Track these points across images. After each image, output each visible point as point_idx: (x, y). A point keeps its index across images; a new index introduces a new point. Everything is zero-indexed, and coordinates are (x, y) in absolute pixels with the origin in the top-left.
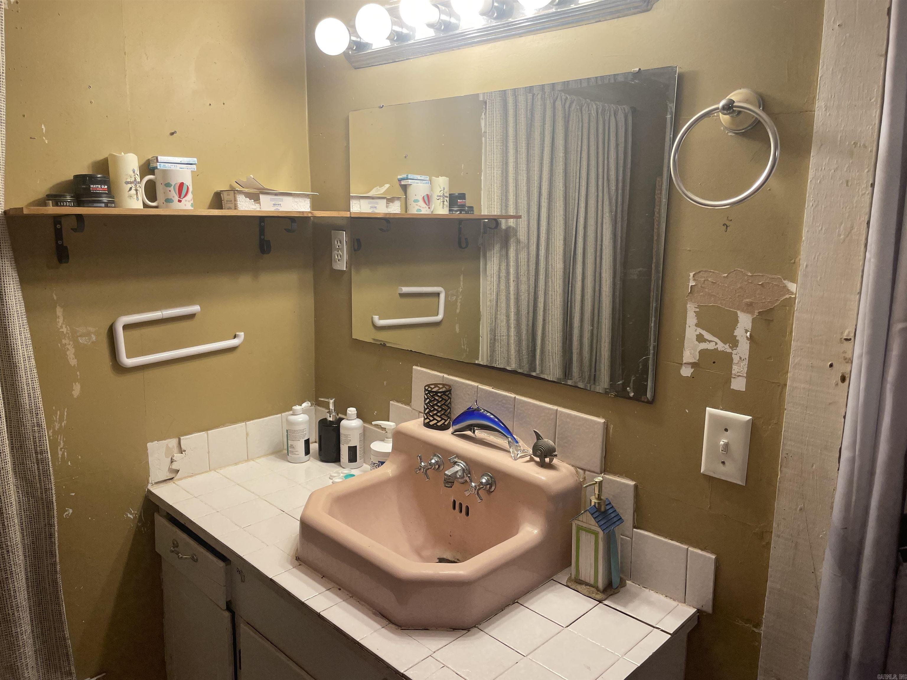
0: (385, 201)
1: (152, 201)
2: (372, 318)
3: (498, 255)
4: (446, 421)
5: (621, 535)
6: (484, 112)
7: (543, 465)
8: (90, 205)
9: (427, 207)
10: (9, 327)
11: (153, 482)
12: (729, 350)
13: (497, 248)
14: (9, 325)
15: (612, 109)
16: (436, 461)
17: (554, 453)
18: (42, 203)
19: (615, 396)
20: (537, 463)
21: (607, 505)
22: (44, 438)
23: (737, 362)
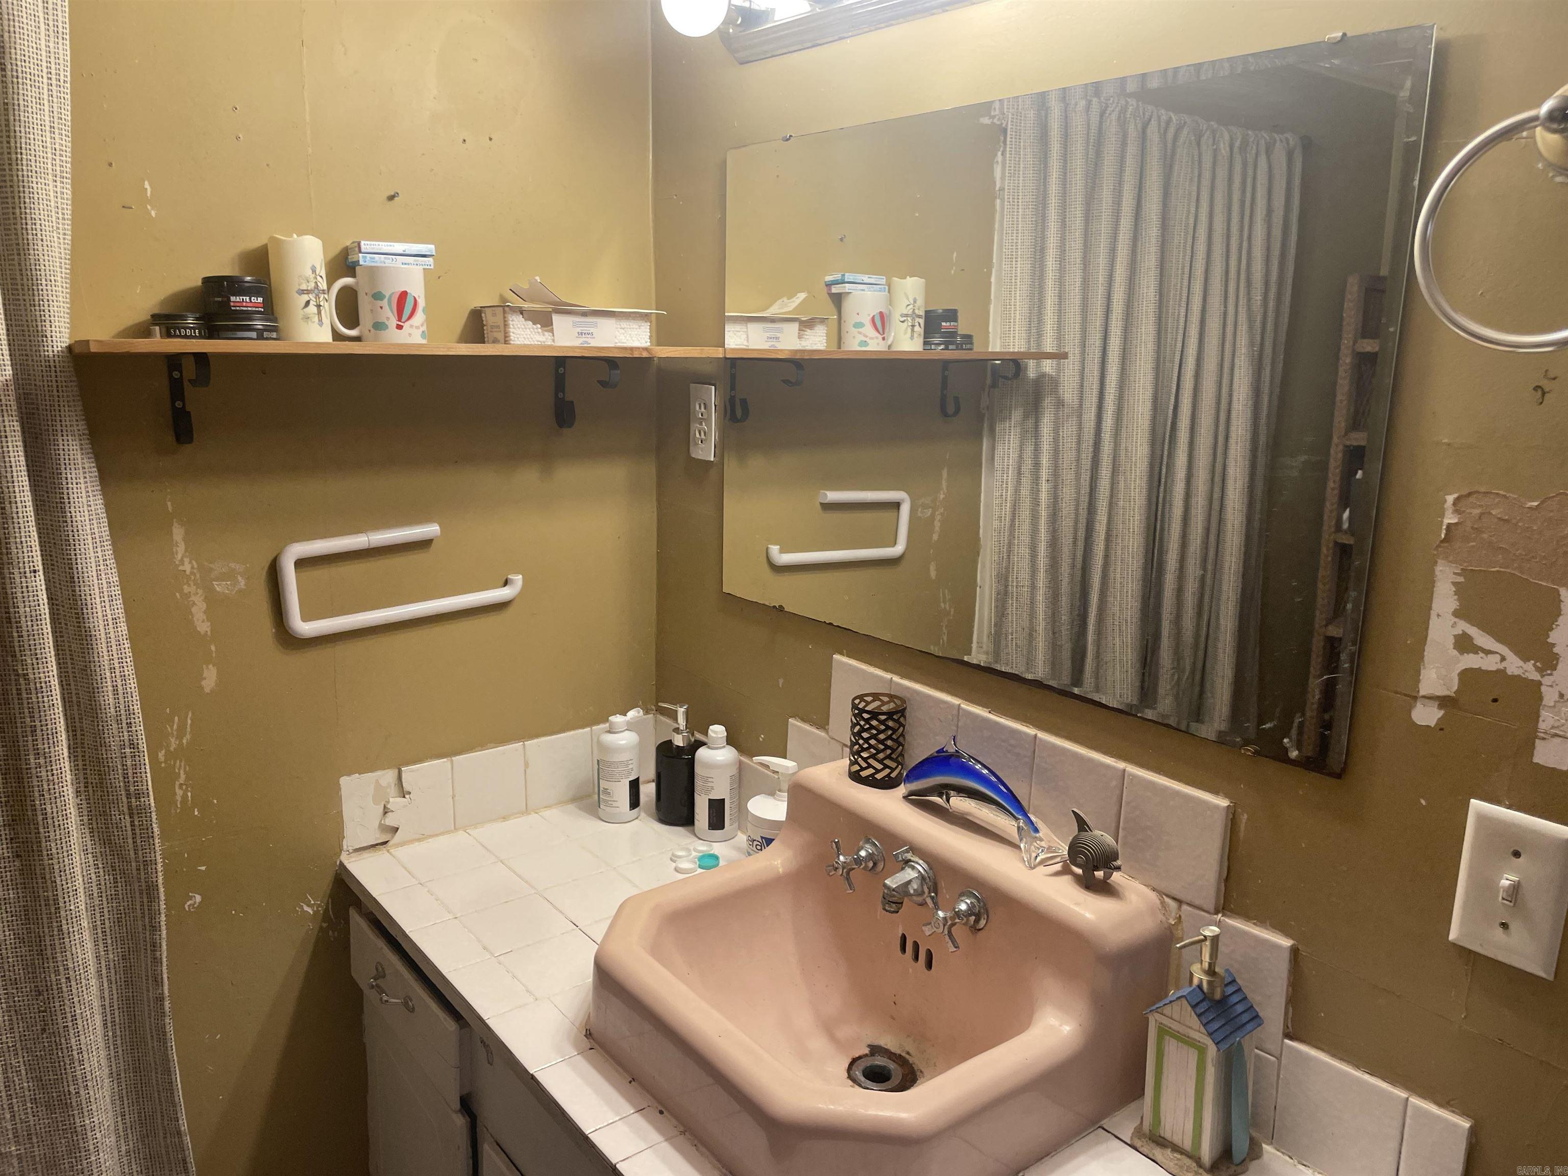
0: (795, 326)
1: (350, 327)
2: (767, 549)
3: (1018, 430)
4: (893, 770)
5: (1257, 1048)
6: (1002, 149)
7: (1089, 884)
8: (230, 334)
9: (880, 337)
10: (77, 564)
11: (351, 849)
12: (1534, 676)
13: (1017, 415)
14: (76, 560)
15: (1262, 142)
16: (870, 854)
17: (1114, 863)
18: (143, 331)
19: (1256, 753)
20: (1077, 878)
21: (1226, 985)
22: (143, 767)
23: (1552, 704)
